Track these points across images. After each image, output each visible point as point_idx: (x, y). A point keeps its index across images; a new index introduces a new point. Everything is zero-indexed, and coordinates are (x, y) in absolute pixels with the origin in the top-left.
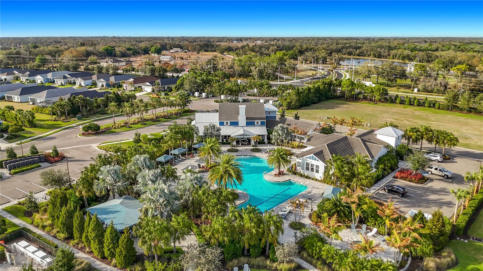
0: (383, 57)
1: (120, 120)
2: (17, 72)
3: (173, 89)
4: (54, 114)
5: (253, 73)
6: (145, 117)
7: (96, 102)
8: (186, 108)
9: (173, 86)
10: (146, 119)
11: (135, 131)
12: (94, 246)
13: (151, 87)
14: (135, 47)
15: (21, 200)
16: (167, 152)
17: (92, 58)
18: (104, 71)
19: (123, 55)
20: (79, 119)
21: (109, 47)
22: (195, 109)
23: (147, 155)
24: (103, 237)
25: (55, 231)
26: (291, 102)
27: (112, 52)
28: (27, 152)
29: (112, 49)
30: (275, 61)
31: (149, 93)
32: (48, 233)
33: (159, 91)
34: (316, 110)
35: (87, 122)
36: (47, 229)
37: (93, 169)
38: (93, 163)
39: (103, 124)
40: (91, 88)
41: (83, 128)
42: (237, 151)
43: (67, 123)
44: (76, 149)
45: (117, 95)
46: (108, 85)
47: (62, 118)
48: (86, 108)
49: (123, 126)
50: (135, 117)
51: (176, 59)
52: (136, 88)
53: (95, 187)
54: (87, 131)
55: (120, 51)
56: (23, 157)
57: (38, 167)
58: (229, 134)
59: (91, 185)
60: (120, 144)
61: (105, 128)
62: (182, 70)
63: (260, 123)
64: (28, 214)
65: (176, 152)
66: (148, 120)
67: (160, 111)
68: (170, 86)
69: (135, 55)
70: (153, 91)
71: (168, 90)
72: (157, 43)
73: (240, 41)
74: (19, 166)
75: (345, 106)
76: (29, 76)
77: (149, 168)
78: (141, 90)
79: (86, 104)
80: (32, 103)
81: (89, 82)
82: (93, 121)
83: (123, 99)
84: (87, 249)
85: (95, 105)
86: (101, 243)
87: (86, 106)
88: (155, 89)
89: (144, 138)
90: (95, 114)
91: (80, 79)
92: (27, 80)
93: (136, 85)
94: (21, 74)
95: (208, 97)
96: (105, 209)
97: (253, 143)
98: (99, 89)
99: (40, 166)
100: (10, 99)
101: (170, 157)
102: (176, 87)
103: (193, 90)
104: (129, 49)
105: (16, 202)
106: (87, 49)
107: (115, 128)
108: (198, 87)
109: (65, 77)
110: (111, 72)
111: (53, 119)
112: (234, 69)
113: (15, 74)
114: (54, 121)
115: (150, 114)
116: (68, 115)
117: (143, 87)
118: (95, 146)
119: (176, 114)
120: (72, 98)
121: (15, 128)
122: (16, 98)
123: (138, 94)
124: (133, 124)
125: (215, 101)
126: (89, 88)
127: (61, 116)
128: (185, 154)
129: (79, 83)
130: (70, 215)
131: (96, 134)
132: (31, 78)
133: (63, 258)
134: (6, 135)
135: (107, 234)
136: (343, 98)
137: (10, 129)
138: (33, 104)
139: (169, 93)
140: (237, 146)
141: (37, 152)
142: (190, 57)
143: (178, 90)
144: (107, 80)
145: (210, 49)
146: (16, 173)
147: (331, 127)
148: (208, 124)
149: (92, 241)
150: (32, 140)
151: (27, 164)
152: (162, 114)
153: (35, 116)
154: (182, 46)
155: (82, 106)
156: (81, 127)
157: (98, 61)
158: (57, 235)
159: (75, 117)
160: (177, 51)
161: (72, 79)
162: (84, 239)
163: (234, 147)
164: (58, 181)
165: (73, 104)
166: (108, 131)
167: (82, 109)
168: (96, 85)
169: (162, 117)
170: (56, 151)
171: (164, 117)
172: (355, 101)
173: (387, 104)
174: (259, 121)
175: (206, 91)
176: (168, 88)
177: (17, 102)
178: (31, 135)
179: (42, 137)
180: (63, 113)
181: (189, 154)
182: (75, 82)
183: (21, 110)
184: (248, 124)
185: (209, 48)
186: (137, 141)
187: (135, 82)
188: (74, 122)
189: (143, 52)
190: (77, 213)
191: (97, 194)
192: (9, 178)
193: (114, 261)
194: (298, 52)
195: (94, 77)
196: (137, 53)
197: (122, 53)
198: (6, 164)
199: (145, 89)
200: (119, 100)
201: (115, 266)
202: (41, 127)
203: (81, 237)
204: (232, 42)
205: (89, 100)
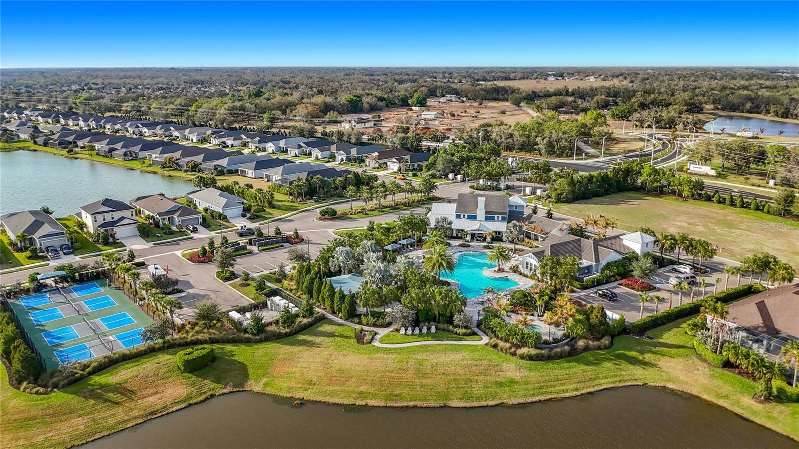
0: (792, 116)
1: (357, 205)
2: (244, 137)
3: (424, 168)
4: (291, 195)
5: (539, 146)
6: (384, 204)
7: (334, 183)
8: (431, 195)
9: (424, 164)
10: (384, 206)
11: (369, 219)
12: (328, 303)
13: (398, 165)
14: (390, 95)
15: (272, 271)
16: (395, 242)
17: (331, 115)
18: (345, 138)
19: (373, 109)
20: (316, 201)
21: (355, 96)
22: (442, 196)
23: (374, 242)
24: (334, 297)
25: (299, 293)
26: (561, 194)
27: (358, 104)
28: (272, 233)
29: (358, 99)
30: (574, 129)
31: (395, 172)
32: (294, 294)
33: (407, 170)
34: (593, 205)
35: (325, 206)
36: (294, 291)
37: (329, 250)
38: (330, 245)
39: (340, 208)
40: (328, 162)
41: (321, 212)
42: (469, 246)
43: (304, 205)
44: (313, 233)
45: (356, 175)
46: (349, 160)
47: (299, 200)
48: (324, 189)
49: (360, 212)
50: (373, 203)
51: (445, 115)
52: (380, 165)
53: (330, 264)
54: (324, 216)
55: (368, 103)
56: (269, 236)
57: (281, 246)
58: (462, 228)
59: (327, 262)
60: (355, 230)
61: (341, 214)
62: (445, 137)
63: (500, 219)
64: (279, 281)
65: (404, 242)
66: (386, 207)
67: (400, 197)
68: (421, 163)
69: (389, 107)
70: (400, 170)
71: (418, 169)
72: (423, 86)
73: (560, 76)
74: (265, 244)
75: (637, 202)
76: (259, 142)
77: (374, 252)
78: (386, 168)
79: (324, 185)
80: (266, 180)
81: (327, 153)
82: (330, 205)
83: (363, 180)
84: (322, 307)
85: (333, 186)
86: (332, 301)
87: (323, 187)
88: (402, 167)
89: (378, 226)
90: (332, 196)
91: (316, 150)
92: (257, 147)
93: (381, 161)
94: (249, 140)
95: (464, 181)
96: (336, 280)
97: (488, 239)
98: (337, 163)
99: (283, 246)
100: (243, 173)
101: (398, 246)
102: (426, 167)
103: (447, 171)
104: (381, 99)
105: (268, 272)
106: (326, 101)
107: (351, 214)
108: (454, 166)
109: (300, 147)
110: (353, 140)
111: (290, 200)
112: (513, 140)
113: (242, 138)
114: (291, 202)
115: (389, 200)
116: (305, 197)
117: (388, 164)
118: (331, 231)
119: (419, 201)
120: (309, 178)
121: (258, 208)
122: (250, 173)
123: (380, 173)
124: (371, 210)
125: (470, 187)
126: (327, 162)
127: (298, 197)
128: (414, 246)
129: (315, 155)
130: (312, 281)
131: (332, 219)
132: (261, 146)
133: (307, 306)
134: (248, 215)
135: (337, 295)
136: (642, 190)
137: (253, 209)
138: (268, 181)
139: (418, 174)
140: (471, 242)
141: (280, 233)
142: (465, 112)
143: (429, 169)
144: (348, 153)
145: (501, 97)
146: (264, 250)
147: (582, 227)
148: (439, 217)
149: (326, 300)
150: (273, 221)
151: (272, 243)
152: (403, 201)
153: (274, 196)
154: (459, 91)
155: (320, 187)
156: (318, 211)
157: (339, 119)
158: (301, 296)
159: (312, 199)
160: (451, 100)
161: (308, 149)
162: (320, 299)
163: (468, 242)
164: (300, 258)
165: (310, 184)
166: (344, 217)
167: (319, 190)
168: (335, 157)
169: (402, 204)
170: (296, 233)
171: (405, 204)
172: (659, 195)
173: (700, 202)
174: (500, 217)
175: (462, 172)
176: (419, 165)
177: (251, 178)
178: (270, 216)
179: (281, 219)
180: (300, 194)
181: (418, 246)
182: (311, 153)
183: (261, 190)
184: (487, 219)
185: (500, 95)
186: (371, 229)
187: (380, 158)
188: (311, 205)
189: (400, 103)
190: (317, 280)
191: (332, 269)
192: (258, 254)
193: (340, 315)
194: (639, 106)
195: (333, 148)
196: (392, 104)
197: (371, 105)
198: (255, 242)
199: (391, 167)
200: (359, 182)
201: (341, 318)
202: (279, 208)
203: (318, 297)
204: (546, 79)
205: (326, 181)
